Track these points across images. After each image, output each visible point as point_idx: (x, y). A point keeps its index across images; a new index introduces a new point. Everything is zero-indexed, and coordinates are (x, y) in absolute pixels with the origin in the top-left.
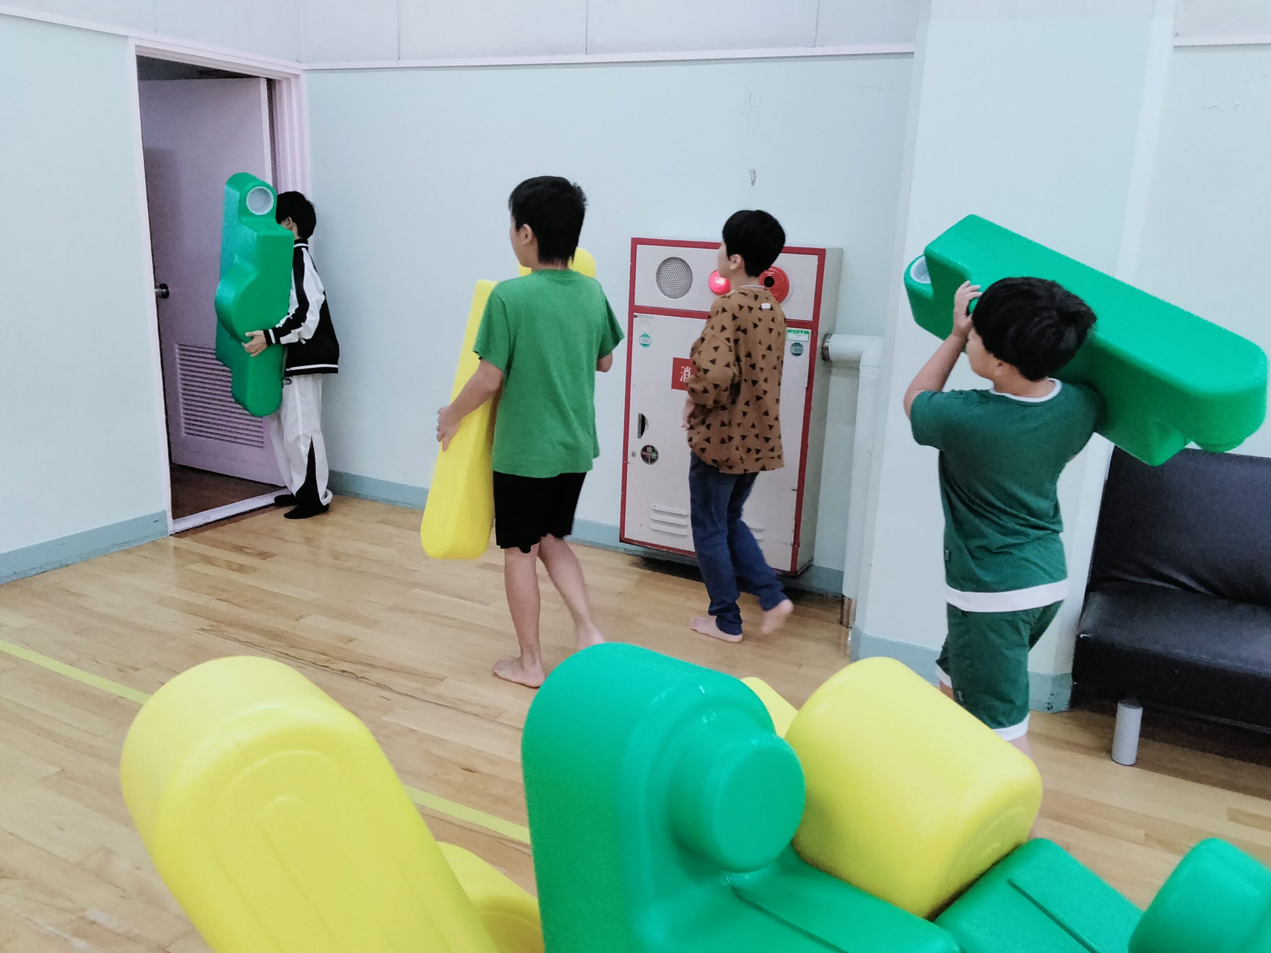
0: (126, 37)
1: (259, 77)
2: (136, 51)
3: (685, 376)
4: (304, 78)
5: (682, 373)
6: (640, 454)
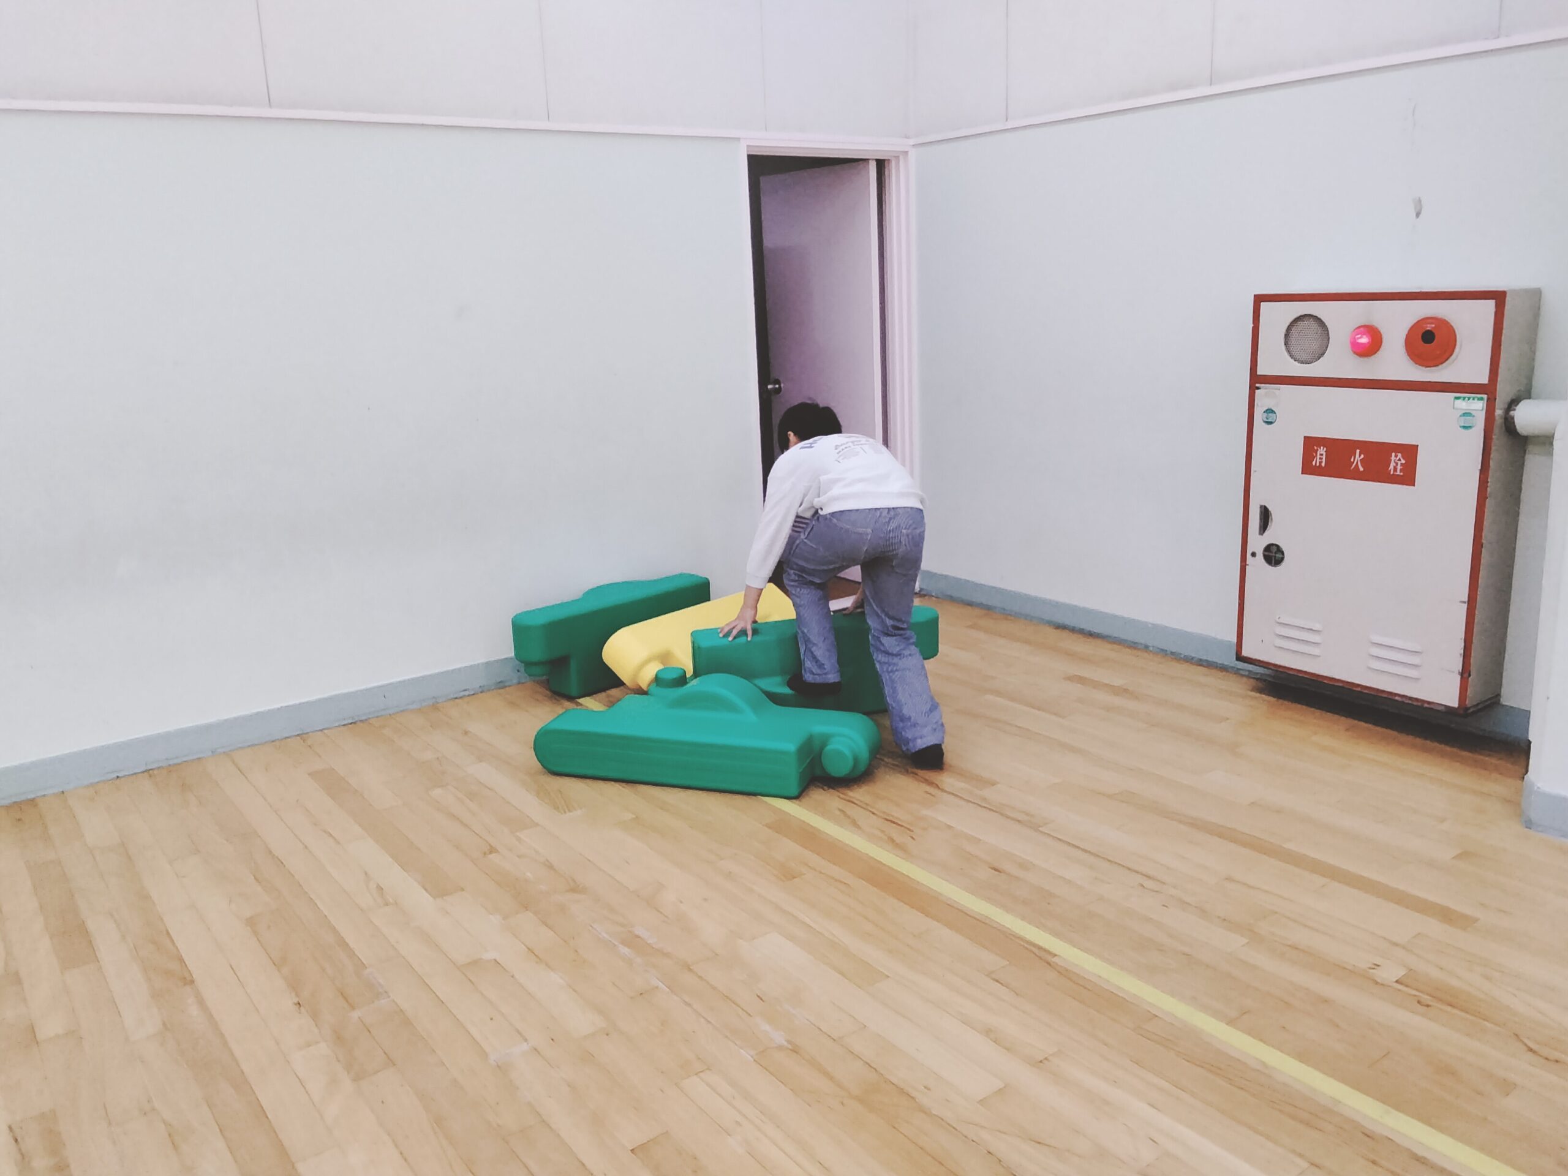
0: (738, 139)
1: (868, 160)
2: (748, 151)
3: (1318, 458)
4: (913, 154)
5: (1314, 454)
6: (1262, 555)
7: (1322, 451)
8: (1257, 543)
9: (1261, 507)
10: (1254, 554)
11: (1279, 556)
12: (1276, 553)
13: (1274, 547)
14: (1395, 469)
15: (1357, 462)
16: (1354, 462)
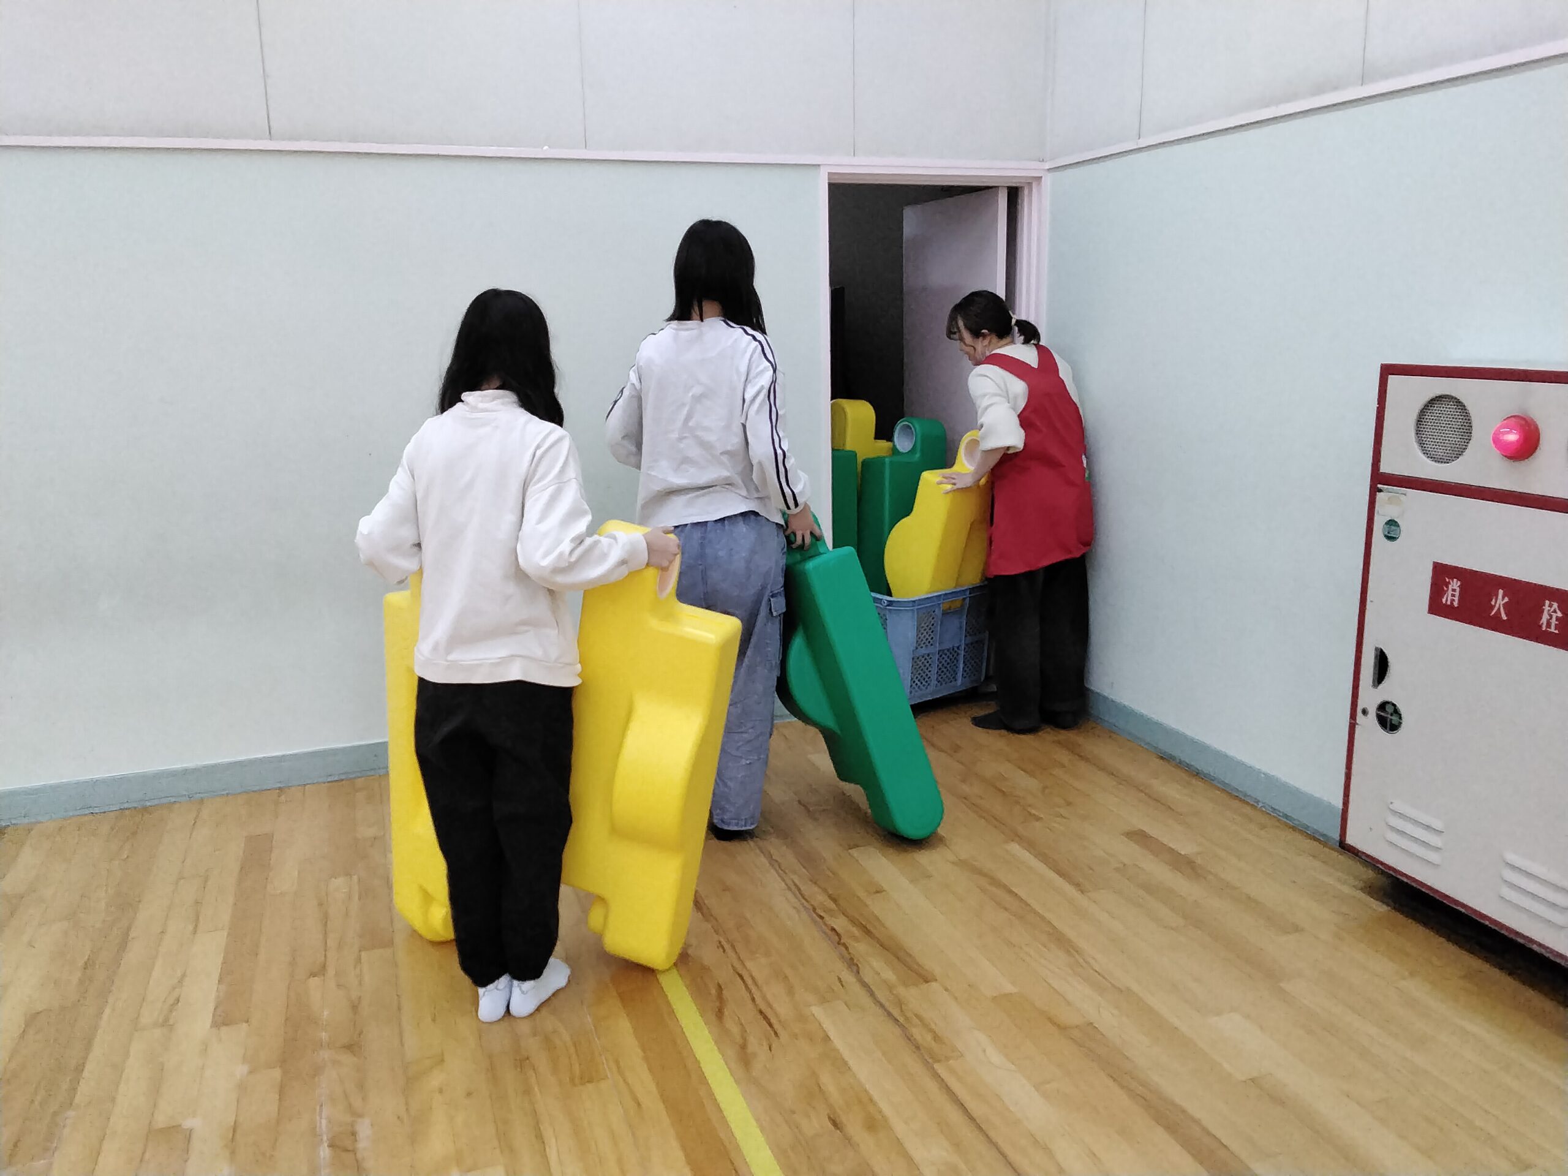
0: (821, 165)
1: (998, 187)
2: (829, 179)
3: (1450, 595)
4: (1048, 180)
5: (1445, 588)
6: (1375, 714)
7: (1455, 584)
8: (1370, 698)
9: (1376, 649)
10: (1365, 712)
11: (1395, 718)
12: (1392, 715)
13: (1390, 705)
14: (1549, 625)
15: (1499, 609)
16: (1495, 606)
